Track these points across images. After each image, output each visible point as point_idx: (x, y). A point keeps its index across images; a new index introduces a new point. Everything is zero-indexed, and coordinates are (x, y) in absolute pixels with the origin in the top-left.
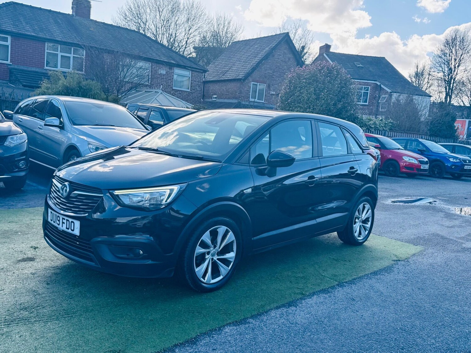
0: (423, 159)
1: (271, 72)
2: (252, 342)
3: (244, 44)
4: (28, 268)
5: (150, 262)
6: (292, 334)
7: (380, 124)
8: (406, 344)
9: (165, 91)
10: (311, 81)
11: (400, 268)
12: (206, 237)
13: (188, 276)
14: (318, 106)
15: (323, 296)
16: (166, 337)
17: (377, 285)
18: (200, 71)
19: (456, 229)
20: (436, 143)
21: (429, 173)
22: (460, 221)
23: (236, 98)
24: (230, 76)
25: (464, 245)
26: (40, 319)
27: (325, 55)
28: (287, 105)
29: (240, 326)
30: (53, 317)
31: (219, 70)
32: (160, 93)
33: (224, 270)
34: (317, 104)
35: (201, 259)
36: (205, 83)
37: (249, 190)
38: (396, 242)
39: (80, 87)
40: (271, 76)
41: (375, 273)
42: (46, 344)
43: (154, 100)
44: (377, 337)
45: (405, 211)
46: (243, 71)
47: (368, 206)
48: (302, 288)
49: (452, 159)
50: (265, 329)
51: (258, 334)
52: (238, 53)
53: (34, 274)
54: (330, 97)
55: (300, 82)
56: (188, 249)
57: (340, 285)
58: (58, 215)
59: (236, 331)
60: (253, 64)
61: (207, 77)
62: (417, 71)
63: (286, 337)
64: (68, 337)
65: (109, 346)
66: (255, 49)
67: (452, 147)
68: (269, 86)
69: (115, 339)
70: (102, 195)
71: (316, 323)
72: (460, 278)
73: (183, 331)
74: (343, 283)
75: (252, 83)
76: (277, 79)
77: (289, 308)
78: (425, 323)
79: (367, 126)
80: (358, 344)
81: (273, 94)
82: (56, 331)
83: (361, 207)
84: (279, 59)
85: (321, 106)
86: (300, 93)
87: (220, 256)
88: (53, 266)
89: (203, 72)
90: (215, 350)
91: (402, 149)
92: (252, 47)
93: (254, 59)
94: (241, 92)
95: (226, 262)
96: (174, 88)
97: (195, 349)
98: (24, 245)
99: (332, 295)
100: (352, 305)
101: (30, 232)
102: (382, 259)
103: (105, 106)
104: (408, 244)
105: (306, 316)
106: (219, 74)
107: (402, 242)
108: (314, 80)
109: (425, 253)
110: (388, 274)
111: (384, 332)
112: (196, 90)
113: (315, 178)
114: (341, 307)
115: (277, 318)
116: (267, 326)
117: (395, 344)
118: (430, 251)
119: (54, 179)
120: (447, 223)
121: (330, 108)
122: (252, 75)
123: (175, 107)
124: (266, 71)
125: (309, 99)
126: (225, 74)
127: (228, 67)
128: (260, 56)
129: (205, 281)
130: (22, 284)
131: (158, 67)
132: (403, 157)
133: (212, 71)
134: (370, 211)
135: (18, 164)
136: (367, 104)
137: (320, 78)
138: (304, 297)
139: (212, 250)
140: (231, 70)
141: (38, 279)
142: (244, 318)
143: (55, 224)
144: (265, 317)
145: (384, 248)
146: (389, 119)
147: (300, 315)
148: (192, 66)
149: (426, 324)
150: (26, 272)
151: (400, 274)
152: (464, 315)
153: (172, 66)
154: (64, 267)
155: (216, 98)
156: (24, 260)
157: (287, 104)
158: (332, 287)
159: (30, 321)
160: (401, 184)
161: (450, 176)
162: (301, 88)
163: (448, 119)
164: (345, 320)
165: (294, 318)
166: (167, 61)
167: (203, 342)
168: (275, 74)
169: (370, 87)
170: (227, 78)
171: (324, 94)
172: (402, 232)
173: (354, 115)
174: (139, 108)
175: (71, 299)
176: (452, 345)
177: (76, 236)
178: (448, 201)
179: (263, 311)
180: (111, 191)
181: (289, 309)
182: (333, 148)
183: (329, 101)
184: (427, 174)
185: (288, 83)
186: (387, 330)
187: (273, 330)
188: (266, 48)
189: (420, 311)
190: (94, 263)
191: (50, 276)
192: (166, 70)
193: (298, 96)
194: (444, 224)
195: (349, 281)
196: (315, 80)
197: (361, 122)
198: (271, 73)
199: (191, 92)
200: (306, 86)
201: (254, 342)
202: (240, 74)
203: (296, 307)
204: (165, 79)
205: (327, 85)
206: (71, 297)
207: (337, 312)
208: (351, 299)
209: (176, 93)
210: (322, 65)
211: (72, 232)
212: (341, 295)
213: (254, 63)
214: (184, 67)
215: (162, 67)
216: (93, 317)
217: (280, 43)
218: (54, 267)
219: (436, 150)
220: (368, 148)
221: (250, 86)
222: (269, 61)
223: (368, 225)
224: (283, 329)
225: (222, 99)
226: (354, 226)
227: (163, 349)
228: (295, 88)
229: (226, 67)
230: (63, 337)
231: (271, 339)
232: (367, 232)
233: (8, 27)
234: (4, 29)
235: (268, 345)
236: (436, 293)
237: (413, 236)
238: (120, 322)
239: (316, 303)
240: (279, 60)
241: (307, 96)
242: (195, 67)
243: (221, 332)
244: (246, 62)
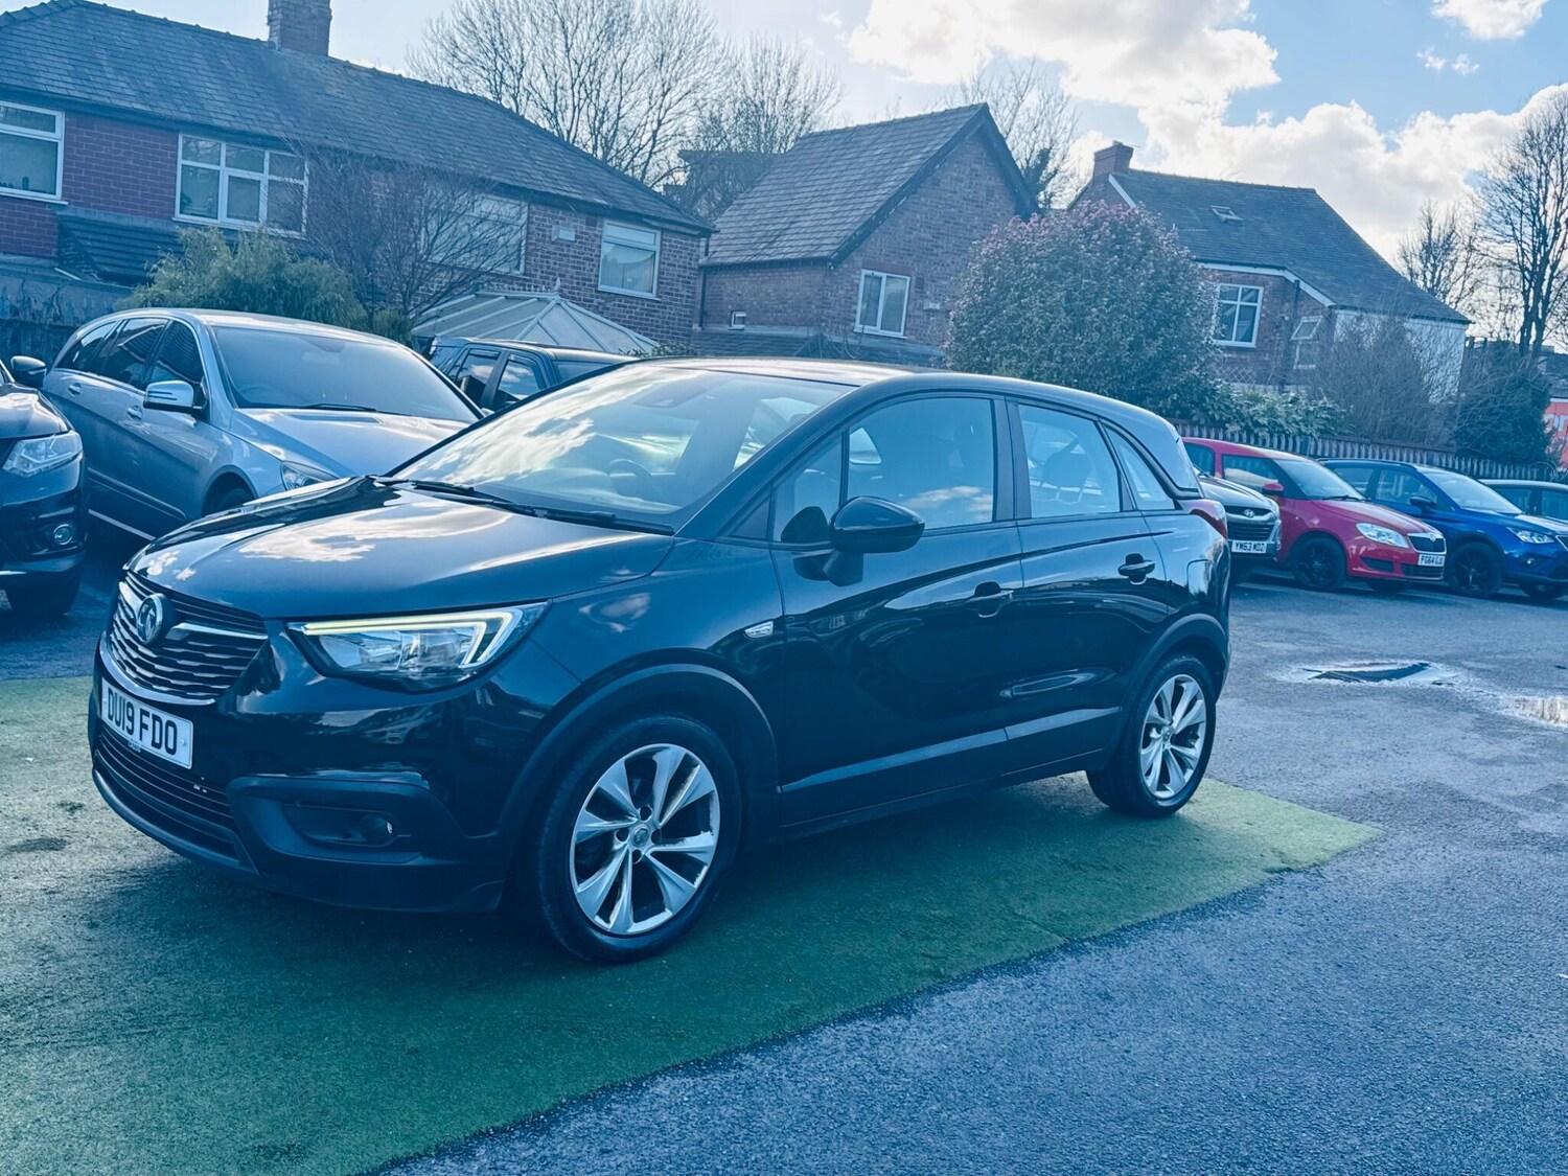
0: (1425, 531)
1: (930, 237)
2: (737, 1128)
3: (839, 142)
4: (40, 873)
5: (418, 860)
6: (879, 1109)
7: (1289, 414)
8: (1260, 1149)
9: (574, 298)
10: (1057, 267)
11: (1288, 894)
12: (613, 781)
13: (549, 907)
14: (1079, 351)
15: (1005, 982)
16: (450, 1108)
17: (1199, 950)
18: (688, 231)
19: (1507, 768)
20: (1476, 477)
21: (1445, 580)
22: (1525, 743)
23: (805, 322)
24: (791, 247)
25: (1523, 824)
26: (46, 1039)
27: (1112, 180)
28: (977, 347)
29: (709, 1077)
30: (90, 1035)
31: (754, 229)
32: (553, 303)
33: (677, 890)
34: (1074, 345)
35: (596, 853)
36: (709, 270)
37: (767, 629)
38: (1290, 808)
39: (280, 283)
40: (928, 249)
41: (1200, 911)
42: (53, 1119)
43: (532, 328)
44: (1164, 1123)
45: (1342, 705)
46: (835, 234)
47: (1191, 687)
48: (941, 954)
49: (1528, 533)
50: (790, 1087)
51: (762, 1103)
52: (822, 171)
53: (54, 893)
54: (1119, 320)
55: (1022, 269)
56: (549, 819)
57: (1073, 947)
58: (129, 699)
59: (691, 1093)
60: (868, 209)
61: (714, 252)
62: (1430, 238)
63: (854, 1117)
64: (129, 1100)
65: (257, 1130)
66: (876, 158)
67: (1530, 492)
68: (920, 285)
69: (284, 1109)
70: (265, 637)
71: (964, 1072)
72: (1488, 932)
73: (511, 1087)
74: (1082, 941)
75: (865, 272)
76: (949, 261)
77: (883, 1019)
78: (1338, 1081)
79: (1243, 421)
80: (1094, 1145)
81: (936, 311)
82: (93, 1079)
83: (1167, 688)
84: (955, 192)
85: (1091, 352)
86: (1020, 305)
87: (664, 844)
88: (119, 869)
89: (700, 236)
90: (608, 1152)
91: (1357, 500)
92: (867, 153)
93: (870, 193)
94: (825, 304)
95: (685, 865)
96: (601, 288)
97: (544, 1148)
98: (38, 799)
99: (1038, 980)
100: (1099, 1014)
101: (65, 757)
102: (1228, 864)
103: (347, 343)
104: (1328, 817)
105: (937, 1047)
106: (755, 243)
107: (1313, 808)
108: (1065, 266)
109: (1383, 847)
110: (1242, 916)
111: (1191, 1107)
112: (677, 295)
113: (999, 590)
114: (1060, 1022)
115: (837, 1051)
116: (798, 1078)
117: (1221, 1146)
118: (1404, 839)
119: (124, 580)
120: (1481, 748)
121: (1119, 359)
122: (863, 246)
123: (605, 351)
124: (911, 233)
125: (1048, 328)
126: (773, 242)
127: (784, 220)
128: (892, 184)
129: (608, 927)
130: (6, 925)
131: (549, 216)
132: (1358, 525)
133: (732, 230)
134: (1200, 703)
135: (48, 534)
136: (1252, 345)
137: (1089, 259)
138: (942, 982)
139: (636, 825)
140: (795, 228)
141: (64, 908)
142: (725, 1052)
143: (119, 730)
144: (798, 1048)
145: (1247, 827)
146: (1321, 398)
147: (915, 1045)
148: (662, 216)
149: (1341, 1082)
150: (29, 884)
151: (1285, 915)
152: (1479, 1055)
153: (596, 215)
154: (157, 871)
155: (743, 320)
156: (30, 846)
157: (974, 343)
158: (1042, 952)
159: (12, 1043)
160: (1343, 617)
161: (1521, 593)
162: (1024, 289)
163: (1522, 398)
164: (1066, 1065)
165: (896, 1054)
166: (581, 198)
167: (575, 1124)
168: (940, 243)
169: (1261, 289)
170: (780, 257)
171: (1101, 311)
172: (1318, 777)
173: (1199, 382)
174: (468, 354)
175: (159, 974)
176: (1416, 1156)
177: (180, 770)
178: (1498, 674)
179: (793, 1027)
180: (292, 626)
181: (883, 1024)
182: (1077, 490)
183: (1117, 335)
184: (1442, 583)
185: (982, 273)
186: (1204, 1102)
187: (816, 1092)
188: (911, 155)
189: (1329, 1041)
190: (237, 861)
191: (103, 901)
192: (575, 227)
193: (1012, 319)
194: (1467, 751)
195: (1107, 936)
196: (1072, 265)
197: (1223, 407)
198: (928, 241)
199: (657, 302)
200: (1041, 285)
201: (745, 1131)
202: (825, 241)
203: (909, 1018)
204: (575, 257)
205: (1112, 282)
206: (160, 970)
207: (1044, 1036)
208: (1100, 995)
209: (609, 305)
210: (1093, 216)
211: (169, 755)
212: (1068, 980)
213: (871, 205)
214: (637, 219)
215: (562, 219)
216: (222, 1036)
217: (959, 137)
218: (121, 872)
219: (1477, 503)
220: (1195, 494)
221: (857, 281)
222: (923, 199)
223: (1194, 752)
224: (851, 1089)
225: (762, 324)
226: (1143, 752)
227: (437, 1146)
228: (1004, 290)
229: (778, 220)
230: (113, 1100)
231: (803, 1120)
232: (1190, 772)
233: (56, 83)
234: (42, 88)
235: (790, 1140)
236: (1396, 980)
237: (1351, 791)
238: (308, 1053)
239: (978, 1007)
240: (956, 197)
241: (1041, 318)
242: (673, 218)
243: (641, 1095)
244: (845, 202)
